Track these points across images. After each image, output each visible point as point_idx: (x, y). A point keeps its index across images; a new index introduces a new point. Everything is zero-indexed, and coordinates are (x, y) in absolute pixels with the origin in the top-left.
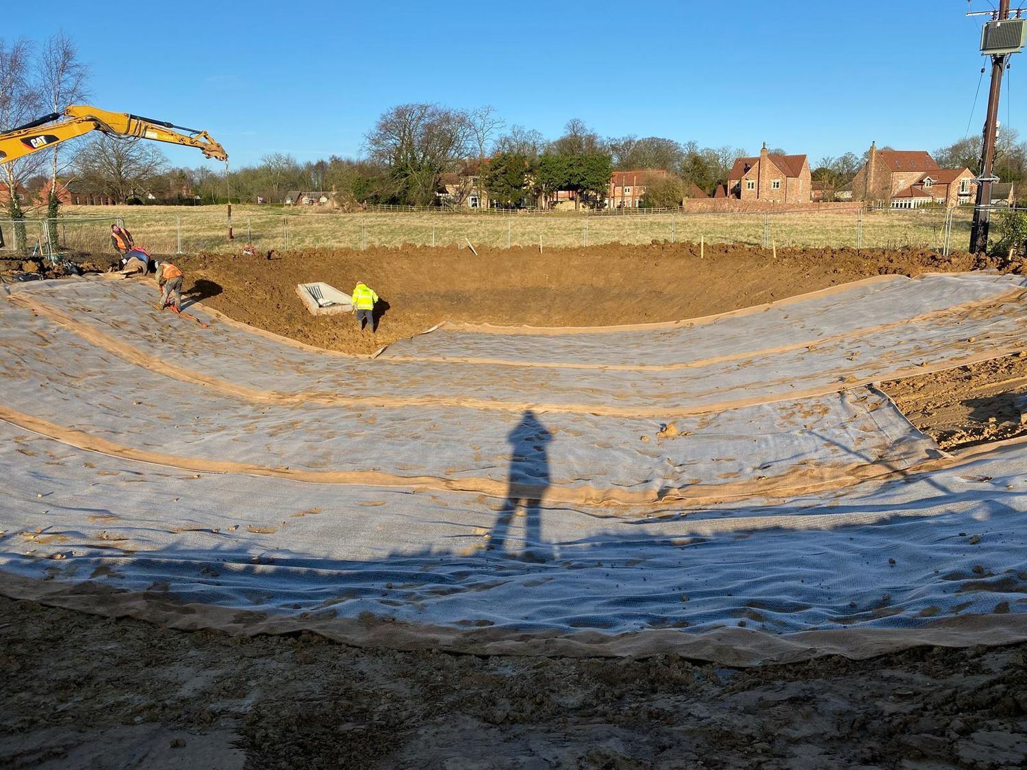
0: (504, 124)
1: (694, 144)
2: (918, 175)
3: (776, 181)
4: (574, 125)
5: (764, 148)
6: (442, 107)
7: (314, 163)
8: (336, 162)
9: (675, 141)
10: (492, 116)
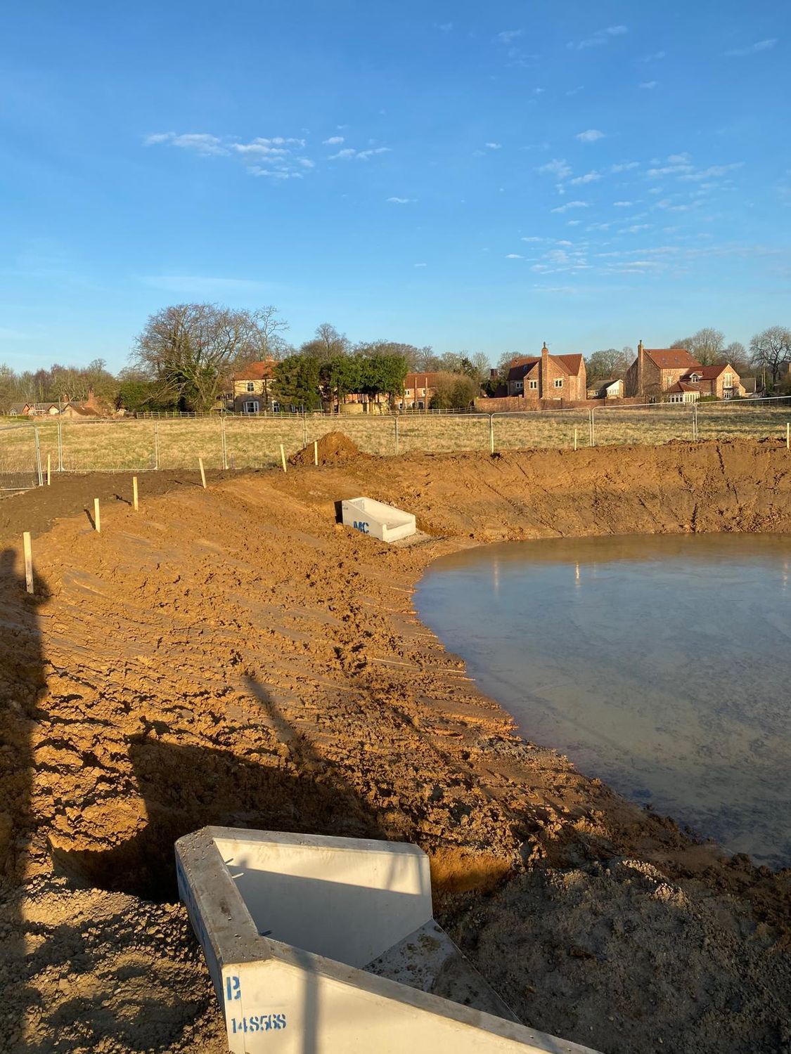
0: (286, 326)
1: (429, 349)
2: (683, 371)
3: (559, 380)
4: (325, 330)
5: (545, 348)
6: (219, 308)
7: (34, 372)
8: (58, 370)
9: (414, 346)
10: (274, 316)
